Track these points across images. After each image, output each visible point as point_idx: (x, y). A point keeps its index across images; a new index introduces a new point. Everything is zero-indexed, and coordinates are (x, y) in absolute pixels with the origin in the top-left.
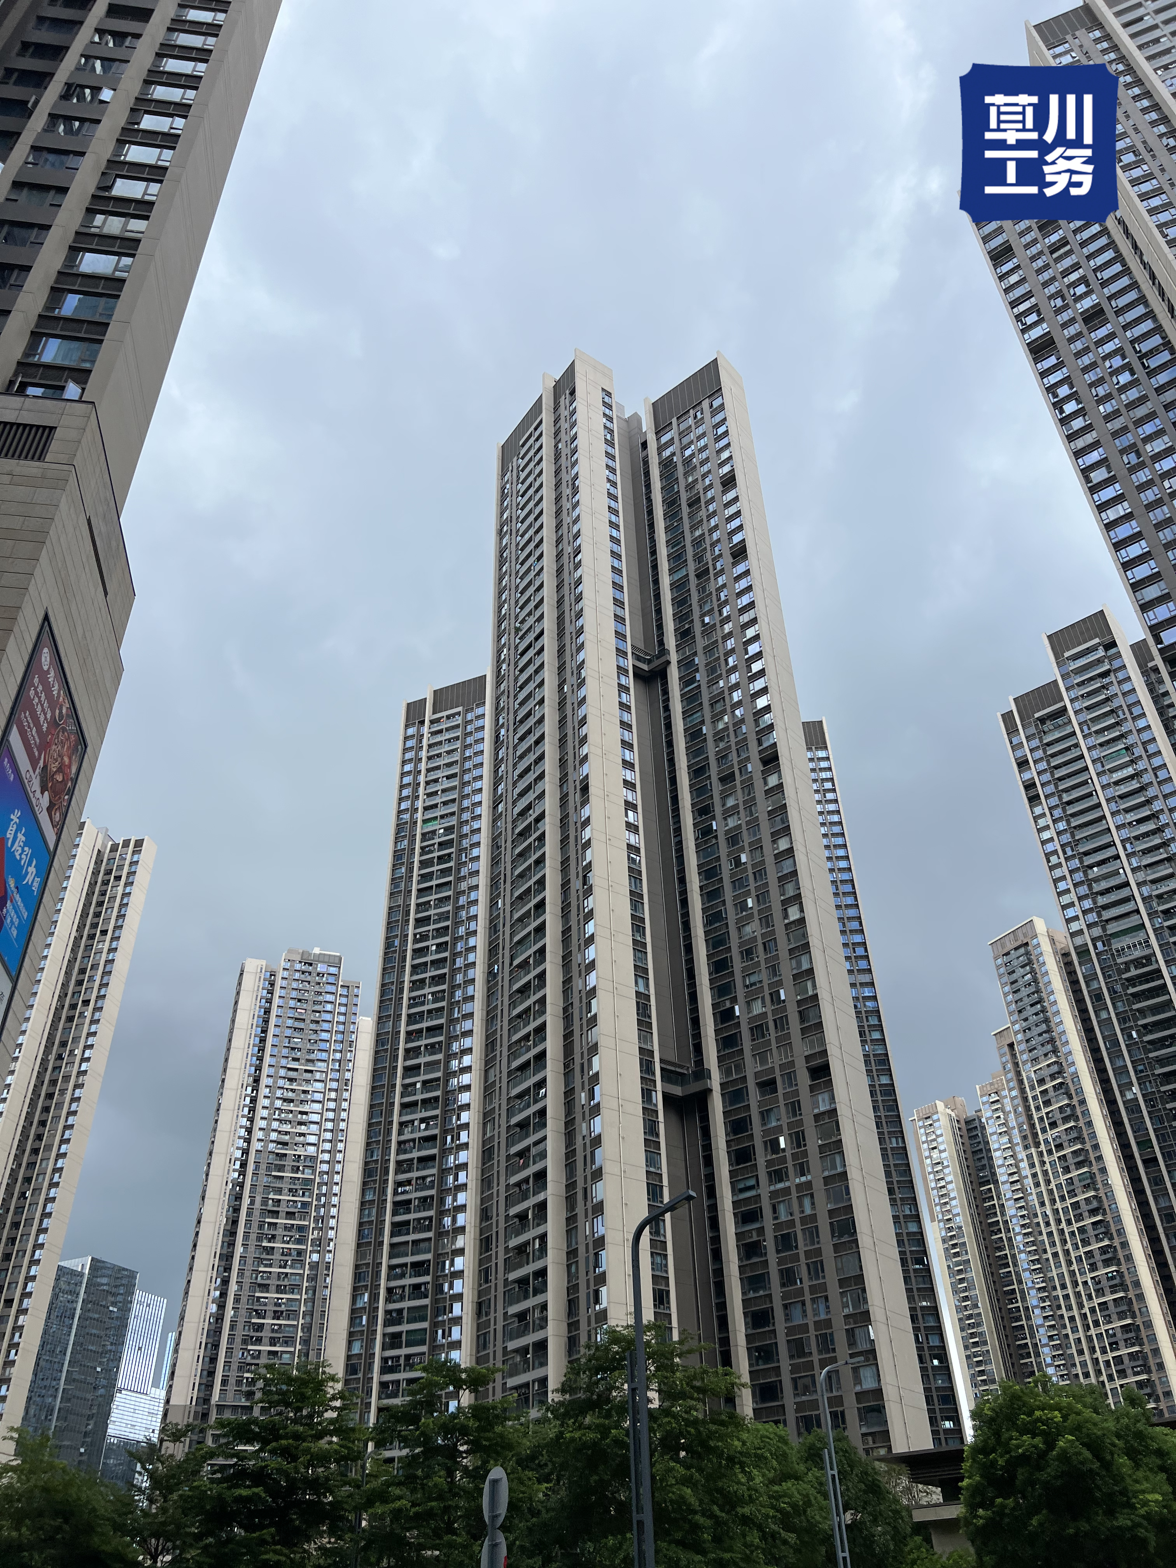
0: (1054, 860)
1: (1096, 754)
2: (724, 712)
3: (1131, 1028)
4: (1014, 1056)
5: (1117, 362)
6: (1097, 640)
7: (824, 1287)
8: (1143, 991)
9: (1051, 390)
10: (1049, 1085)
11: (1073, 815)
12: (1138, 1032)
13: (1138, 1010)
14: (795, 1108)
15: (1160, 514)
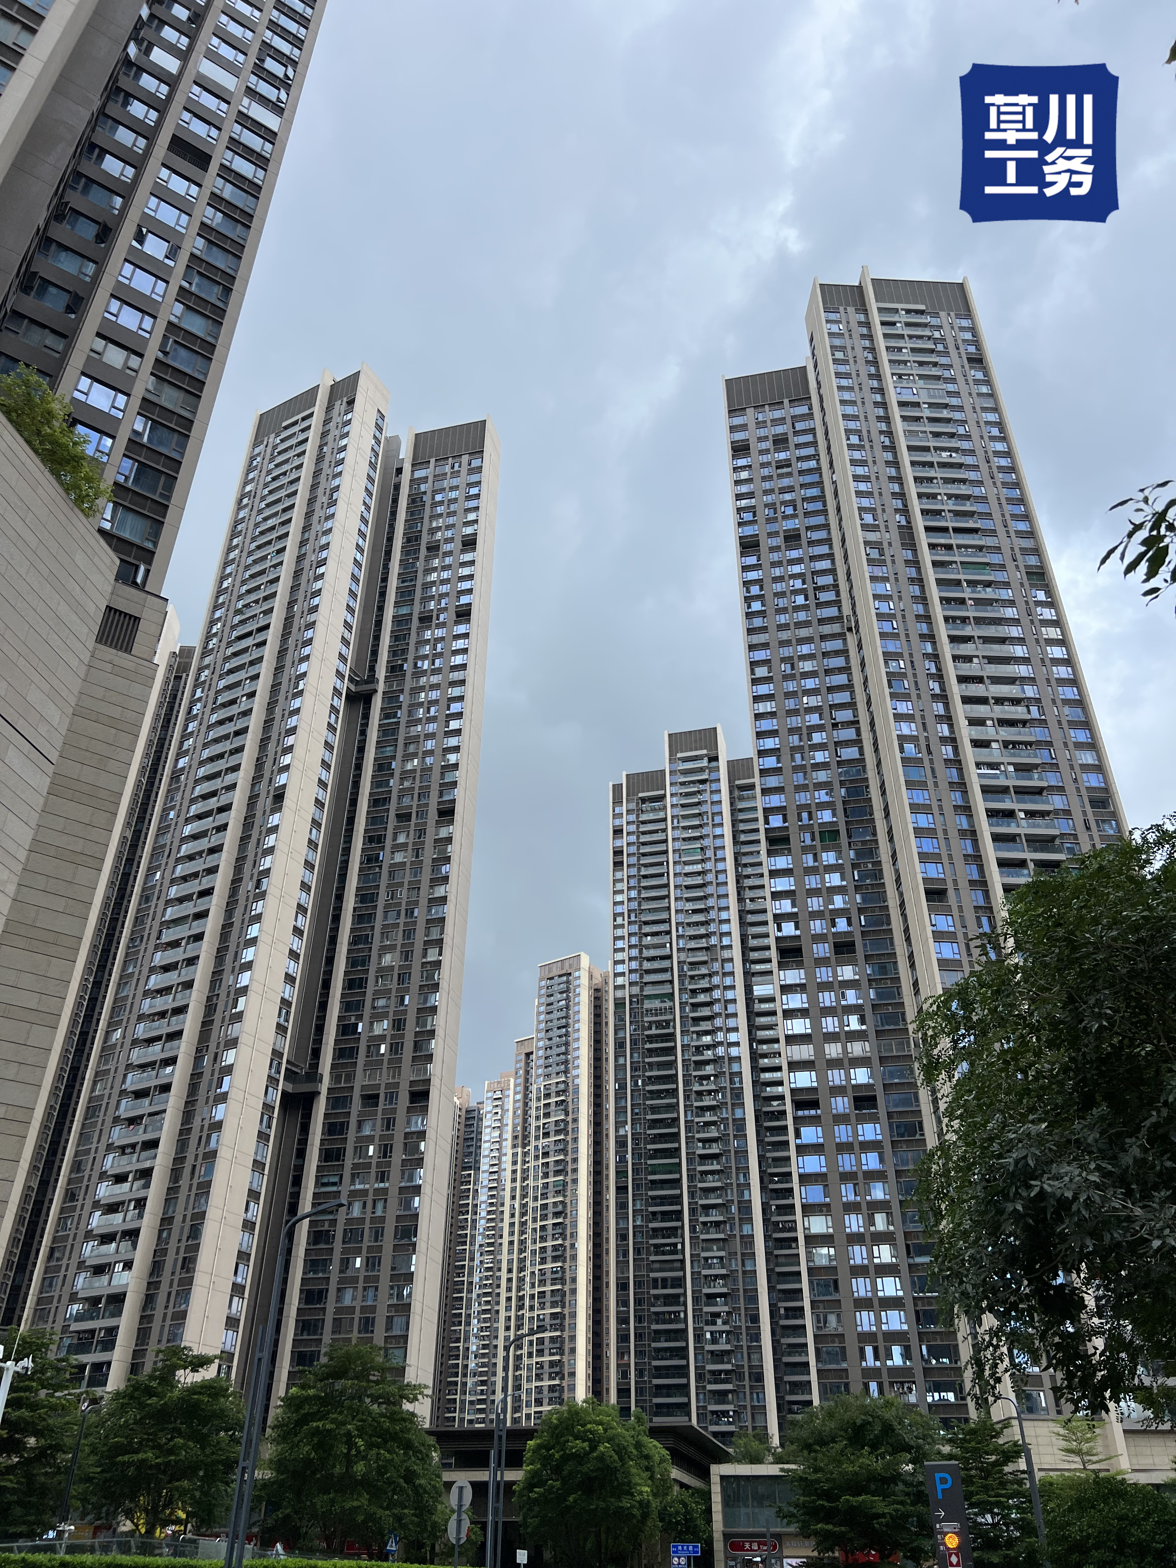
0: (619, 920)
1: (678, 845)
2: (415, 755)
3: (639, 1076)
4: (527, 1064)
5: (798, 584)
6: (705, 752)
7: (377, 1279)
8: (656, 1048)
9: (747, 584)
10: (553, 1100)
11: (645, 888)
12: (643, 1081)
13: (648, 1063)
14: (389, 1124)
15: (795, 721)
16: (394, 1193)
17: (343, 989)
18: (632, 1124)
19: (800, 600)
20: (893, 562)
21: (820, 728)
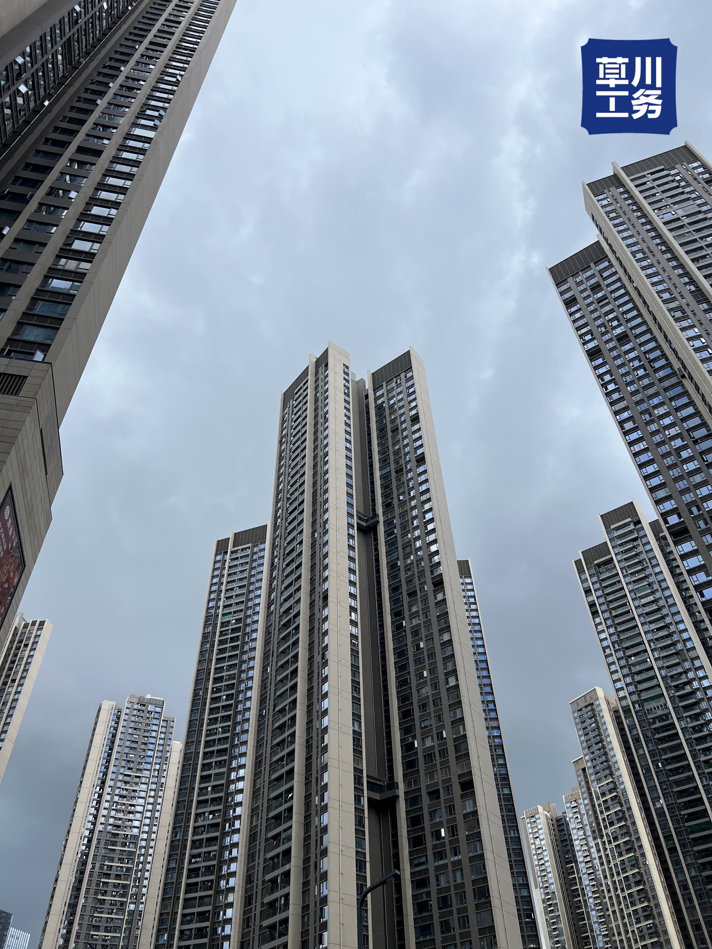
0: (608, 651)
1: (631, 587)
2: (411, 553)
3: (658, 761)
4: (586, 776)
5: (636, 363)
6: (629, 519)
7: (469, 934)
8: (664, 737)
9: (600, 377)
10: (608, 797)
11: (619, 624)
12: (662, 764)
13: (662, 749)
14: (451, 809)
15: (664, 449)
16: (466, 864)
17: (400, 720)
18: (664, 798)
19: (641, 372)
20: (695, 314)
21: (684, 447)
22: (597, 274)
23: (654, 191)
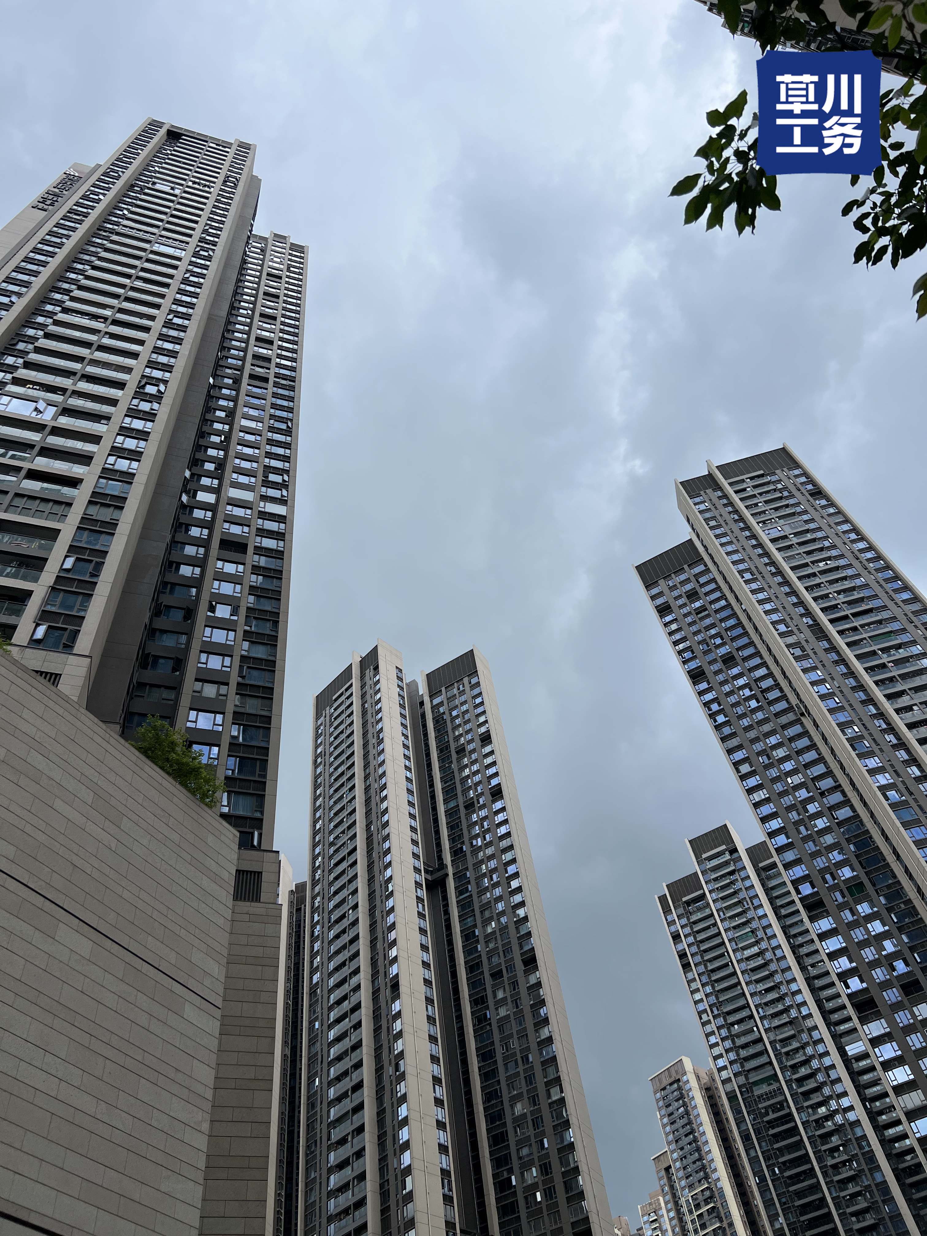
0: (705, 1017)
1: (731, 934)
3: (774, 1165)
4: (669, 1179)
5: (747, 692)
6: (724, 847)
8: (780, 1132)
9: (707, 705)
10: (704, 1209)
11: (717, 981)
12: (779, 1168)
13: (778, 1149)
15: (787, 800)
17: (490, 1146)
18: (784, 1215)
19: (753, 704)
20: (815, 653)
21: (810, 800)
22: (693, 579)
23: (755, 501)
